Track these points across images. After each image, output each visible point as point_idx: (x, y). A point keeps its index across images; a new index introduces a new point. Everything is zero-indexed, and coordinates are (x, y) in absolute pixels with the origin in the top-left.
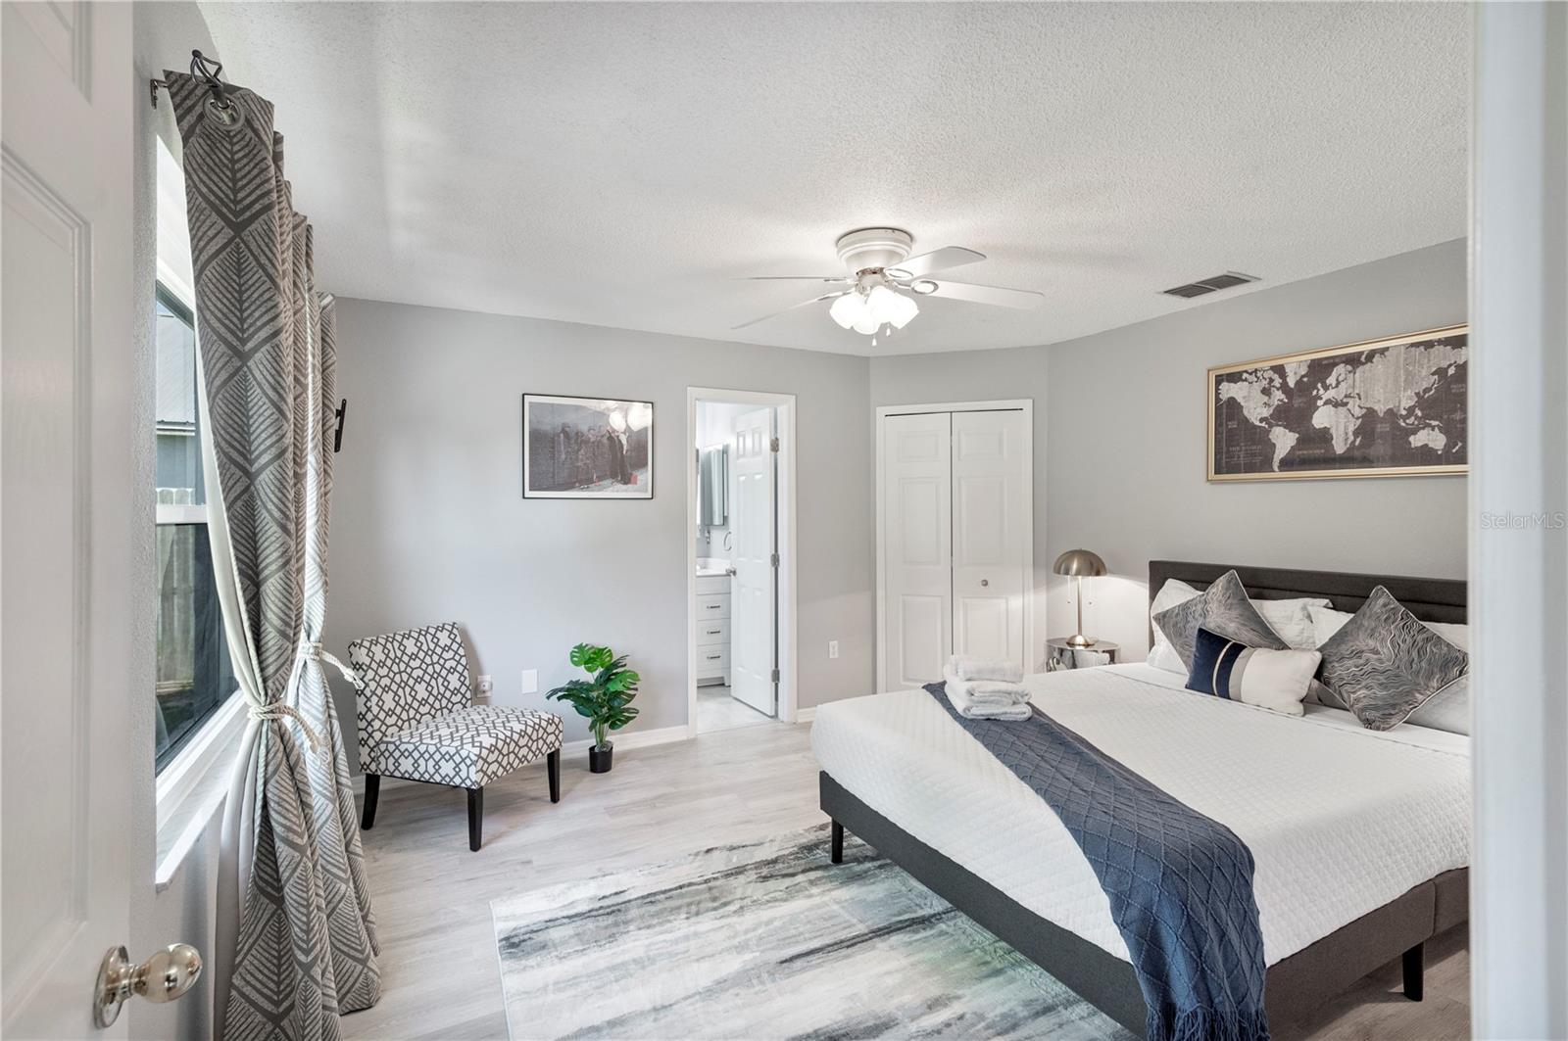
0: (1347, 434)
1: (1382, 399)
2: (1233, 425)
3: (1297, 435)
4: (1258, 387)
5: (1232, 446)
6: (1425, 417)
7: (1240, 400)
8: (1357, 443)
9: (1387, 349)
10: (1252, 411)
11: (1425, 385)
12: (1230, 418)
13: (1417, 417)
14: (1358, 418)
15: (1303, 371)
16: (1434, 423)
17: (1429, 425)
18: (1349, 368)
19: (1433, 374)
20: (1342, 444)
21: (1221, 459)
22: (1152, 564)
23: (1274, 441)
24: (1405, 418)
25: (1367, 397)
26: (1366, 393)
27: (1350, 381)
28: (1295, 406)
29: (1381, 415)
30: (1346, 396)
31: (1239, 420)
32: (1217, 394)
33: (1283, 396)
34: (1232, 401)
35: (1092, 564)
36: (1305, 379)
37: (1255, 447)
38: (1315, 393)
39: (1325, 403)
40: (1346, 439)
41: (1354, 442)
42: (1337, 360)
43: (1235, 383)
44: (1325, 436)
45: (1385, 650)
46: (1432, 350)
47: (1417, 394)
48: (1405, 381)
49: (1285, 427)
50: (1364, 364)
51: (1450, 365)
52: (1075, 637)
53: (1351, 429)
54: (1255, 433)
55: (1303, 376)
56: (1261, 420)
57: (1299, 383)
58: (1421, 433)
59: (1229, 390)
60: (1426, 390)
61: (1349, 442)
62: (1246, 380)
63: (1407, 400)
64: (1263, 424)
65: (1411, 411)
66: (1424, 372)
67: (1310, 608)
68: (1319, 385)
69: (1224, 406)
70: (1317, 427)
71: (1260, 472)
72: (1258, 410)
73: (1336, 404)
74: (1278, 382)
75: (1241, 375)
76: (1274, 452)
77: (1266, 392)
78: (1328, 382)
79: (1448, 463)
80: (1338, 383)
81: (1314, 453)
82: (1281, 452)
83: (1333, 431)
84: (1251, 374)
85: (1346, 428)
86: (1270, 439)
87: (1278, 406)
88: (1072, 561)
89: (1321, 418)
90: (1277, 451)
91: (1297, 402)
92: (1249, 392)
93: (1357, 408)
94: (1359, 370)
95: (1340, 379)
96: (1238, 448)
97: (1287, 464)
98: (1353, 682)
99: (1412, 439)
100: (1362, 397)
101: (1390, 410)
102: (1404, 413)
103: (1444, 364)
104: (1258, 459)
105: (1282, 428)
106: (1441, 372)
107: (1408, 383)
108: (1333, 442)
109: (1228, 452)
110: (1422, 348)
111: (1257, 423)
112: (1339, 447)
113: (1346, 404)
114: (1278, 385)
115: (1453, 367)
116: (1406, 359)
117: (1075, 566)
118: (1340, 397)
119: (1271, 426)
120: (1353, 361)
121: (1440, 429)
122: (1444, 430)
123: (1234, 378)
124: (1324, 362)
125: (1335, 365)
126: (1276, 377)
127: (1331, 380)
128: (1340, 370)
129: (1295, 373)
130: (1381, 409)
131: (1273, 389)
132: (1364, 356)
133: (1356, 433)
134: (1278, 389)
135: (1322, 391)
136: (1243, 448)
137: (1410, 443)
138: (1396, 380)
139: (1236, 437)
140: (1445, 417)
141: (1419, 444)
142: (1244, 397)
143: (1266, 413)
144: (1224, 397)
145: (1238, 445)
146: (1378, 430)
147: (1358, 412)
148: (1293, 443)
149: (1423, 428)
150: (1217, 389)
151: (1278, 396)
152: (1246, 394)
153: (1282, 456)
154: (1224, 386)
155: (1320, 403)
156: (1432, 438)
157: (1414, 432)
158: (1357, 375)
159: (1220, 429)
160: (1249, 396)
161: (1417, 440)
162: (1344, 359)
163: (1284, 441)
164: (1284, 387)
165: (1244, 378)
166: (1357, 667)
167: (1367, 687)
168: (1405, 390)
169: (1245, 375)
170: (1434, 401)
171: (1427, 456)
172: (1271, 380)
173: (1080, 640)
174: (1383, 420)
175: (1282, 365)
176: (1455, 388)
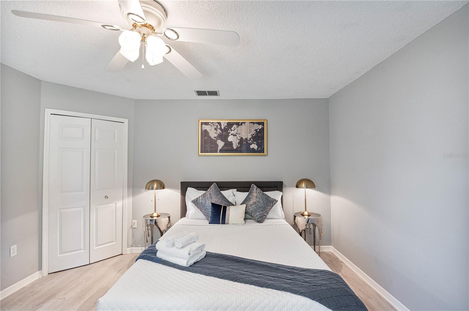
0: (236, 143)
1: (244, 135)
2: (206, 138)
3: (224, 143)
4: (213, 128)
5: (206, 144)
6: (253, 141)
7: (208, 131)
8: (239, 146)
9: (245, 122)
10: (212, 134)
11: (253, 133)
12: (205, 136)
13: (251, 141)
14: (239, 140)
15: (226, 125)
16: (255, 143)
17: (254, 143)
18: (237, 126)
19: (255, 131)
20: (235, 146)
21: (203, 148)
22: (182, 183)
23: (218, 144)
24: (249, 141)
25: (241, 134)
26: (241, 133)
27: (237, 129)
28: (224, 134)
29: (244, 139)
30: (236, 133)
31: (208, 137)
32: (201, 128)
33: (220, 131)
34: (206, 131)
35: (161, 184)
36: (226, 127)
37: (212, 145)
38: (229, 131)
39: (231, 135)
40: (236, 145)
41: (238, 146)
42: (234, 123)
43: (207, 125)
44: (231, 143)
45: (261, 201)
46: (254, 125)
47: (252, 135)
48: (249, 131)
49: (221, 140)
50: (240, 125)
51: (258, 129)
52: (153, 214)
53: (237, 142)
54: (213, 141)
55: (226, 126)
56: (214, 137)
57: (224, 128)
58: (252, 144)
59: (205, 127)
60: (253, 134)
61: (237, 146)
62: (210, 125)
63: (250, 137)
64: (215, 139)
65: (250, 139)
66: (253, 130)
67: (234, 192)
68: (230, 130)
69: (204, 132)
70: (229, 141)
71: (214, 153)
72: (213, 134)
73: (234, 135)
74: (219, 127)
75: (209, 123)
76: (218, 147)
77: (216, 129)
78: (232, 129)
79: (258, 153)
80: (234, 130)
81: (228, 148)
82: (220, 147)
83: (233, 142)
84: (211, 123)
85: (236, 142)
86: (217, 143)
87: (219, 134)
88: (154, 184)
89: (230, 139)
90: (219, 147)
91: (224, 133)
92: (211, 129)
93: (239, 137)
94: (239, 127)
95: (235, 129)
96: (208, 145)
97: (221, 151)
98: (255, 211)
99: (250, 146)
100: (240, 134)
101: (246, 138)
102: (249, 139)
103: (257, 128)
104: (213, 149)
105: (220, 140)
106: (256, 130)
107: (250, 132)
108: (233, 145)
109: (205, 146)
110: (252, 124)
111: (213, 138)
112: (235, 147)
113: (236, 135)
114: (219, 128)
115: (258, 130)
116: (249, 126)
117: (155, 186)
118: (235, 133)
119: (217, 139)
120: (238, 124)
121: (256, 144)
122: (257, 145)
123: (207, 124)
124: (231, 123)
125: (234, 124)
126: (218, 125)
127: (233, 129)
128: (235, 126)
129: (224, 125)
130: (244, 138)
131: (218, 129)
132: (240, 124)
133: (239, 143)
134: (219, 129)
135: (230, 131)
136: (209, 145)
137: (250, 147)
138: (247, 131)
139: (207, 142)
140: (257, 141)
141: (252, 148)
142: (209, 130)
143: (216, 135)
144: (203, 129)
145: (208, 144)
146: (244, 143)
147: (239, 138)
148: (223, 145)
149: (253, 144)
150: (201, 126)
151: (219, 131)
152: (210, 129)
153: (220, 148)
154: (203, 126)
155: (230, 134)
156: (254, 146)
157: (251, 144)
158: (239, 128)
159: (202, 139)
160: (211, 130)
161: (252, 146)
162: (236, 123)
163: (221, 144)
164: (221, 129)
165: (209, 124)
166: (255, 207)
167: (259, 212)
168: (249, 134)
169: (210, 123)
170: (255, 137)
171: (253, 151)
172: (217, 126)
173: (155, 215)
174: (244, 141)
175: (220, 122)
176: (259, 135)
